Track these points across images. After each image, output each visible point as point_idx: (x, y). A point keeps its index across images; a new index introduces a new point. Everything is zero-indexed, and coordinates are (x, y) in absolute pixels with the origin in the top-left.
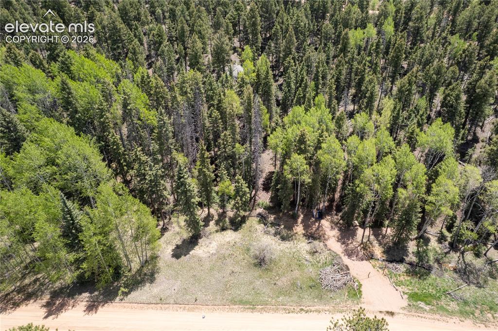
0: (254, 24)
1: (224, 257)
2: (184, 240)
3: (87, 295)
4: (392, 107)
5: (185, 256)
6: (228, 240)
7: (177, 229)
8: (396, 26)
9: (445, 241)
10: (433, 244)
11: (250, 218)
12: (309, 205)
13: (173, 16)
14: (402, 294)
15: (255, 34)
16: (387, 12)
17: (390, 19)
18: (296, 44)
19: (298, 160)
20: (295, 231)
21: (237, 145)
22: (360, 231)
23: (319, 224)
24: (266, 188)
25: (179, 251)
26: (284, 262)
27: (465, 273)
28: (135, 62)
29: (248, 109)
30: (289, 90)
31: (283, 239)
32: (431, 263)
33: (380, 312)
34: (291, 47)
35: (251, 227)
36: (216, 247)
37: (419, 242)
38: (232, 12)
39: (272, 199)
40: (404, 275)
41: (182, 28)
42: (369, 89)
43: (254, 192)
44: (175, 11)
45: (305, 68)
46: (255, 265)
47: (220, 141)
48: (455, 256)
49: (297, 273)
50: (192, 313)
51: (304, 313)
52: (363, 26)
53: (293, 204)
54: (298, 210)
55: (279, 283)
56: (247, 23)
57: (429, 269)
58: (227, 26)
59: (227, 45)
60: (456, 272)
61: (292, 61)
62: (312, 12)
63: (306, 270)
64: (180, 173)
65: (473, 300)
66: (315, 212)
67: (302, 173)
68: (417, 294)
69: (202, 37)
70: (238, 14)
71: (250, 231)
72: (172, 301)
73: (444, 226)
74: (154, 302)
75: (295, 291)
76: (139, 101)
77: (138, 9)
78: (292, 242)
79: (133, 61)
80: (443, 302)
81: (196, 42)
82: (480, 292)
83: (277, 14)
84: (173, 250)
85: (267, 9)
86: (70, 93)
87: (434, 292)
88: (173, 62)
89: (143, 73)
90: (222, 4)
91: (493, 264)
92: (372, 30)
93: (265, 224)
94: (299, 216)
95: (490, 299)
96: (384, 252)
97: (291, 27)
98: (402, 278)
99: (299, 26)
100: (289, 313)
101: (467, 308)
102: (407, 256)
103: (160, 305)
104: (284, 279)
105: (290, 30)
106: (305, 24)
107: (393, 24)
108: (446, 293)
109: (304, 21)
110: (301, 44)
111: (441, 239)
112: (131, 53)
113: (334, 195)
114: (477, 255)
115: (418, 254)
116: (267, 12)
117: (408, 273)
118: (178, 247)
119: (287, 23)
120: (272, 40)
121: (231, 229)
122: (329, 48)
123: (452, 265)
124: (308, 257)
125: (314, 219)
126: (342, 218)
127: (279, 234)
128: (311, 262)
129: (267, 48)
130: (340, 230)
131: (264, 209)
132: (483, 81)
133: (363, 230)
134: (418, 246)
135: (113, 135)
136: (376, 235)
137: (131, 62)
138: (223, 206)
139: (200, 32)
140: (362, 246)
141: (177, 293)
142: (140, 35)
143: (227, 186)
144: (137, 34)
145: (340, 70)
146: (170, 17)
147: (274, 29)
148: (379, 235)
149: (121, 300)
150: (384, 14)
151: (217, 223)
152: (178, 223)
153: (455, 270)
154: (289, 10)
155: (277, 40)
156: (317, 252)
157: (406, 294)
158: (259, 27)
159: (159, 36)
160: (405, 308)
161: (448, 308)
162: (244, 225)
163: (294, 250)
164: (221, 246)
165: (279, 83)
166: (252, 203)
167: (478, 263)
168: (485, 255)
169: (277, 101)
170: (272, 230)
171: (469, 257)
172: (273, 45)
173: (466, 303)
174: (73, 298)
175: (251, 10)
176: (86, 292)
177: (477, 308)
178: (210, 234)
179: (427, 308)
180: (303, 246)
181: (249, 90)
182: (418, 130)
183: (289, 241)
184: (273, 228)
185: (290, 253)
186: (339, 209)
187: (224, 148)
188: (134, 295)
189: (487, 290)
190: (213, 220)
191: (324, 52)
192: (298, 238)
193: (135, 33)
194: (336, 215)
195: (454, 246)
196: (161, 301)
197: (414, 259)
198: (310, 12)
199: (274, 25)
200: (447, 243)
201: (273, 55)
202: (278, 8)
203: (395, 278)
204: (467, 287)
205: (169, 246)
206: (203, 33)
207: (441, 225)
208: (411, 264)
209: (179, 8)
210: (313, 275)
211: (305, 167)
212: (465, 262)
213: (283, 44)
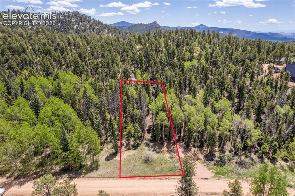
0: (141, 60)
1: (130, 160)
2: (111, 154)
3: (67, 175)
4: (204, 93)
5: (111, 160)
6: (131, 153)
7: (107, 150)
8: (207, 60)
9: (232, 152)
10: (227, 153)
11: (141, 145)
12: (169, 138)
13: (103, 56)
14: (212, 172)
15: (141, 64)
16: (201, 54)
17: (203, 57)
18: (161, 68)
19: (162, 115)
20: (163, 150)
21: (135, 110)
22: (193, 149)
23: (174, 146)
24: (149, 132)
25: (108, 158)
26: (158, 161)
27: (241, 164)
28: (87, 76)
29: (140, 95)
30: (158, 88)
31: (157, 153)
32: (226, 161)
33: (202, 178)
34: (159, 69)
35: (142, 148)
36: (126, 156)
37: (220, 152)
38: (130, 55)
39: (152, 137)
40: (213, 165)
41: (108, 61)
42: (193, 86)
43: (143, 134)
44: (104, 54)
45: (165, 78)
46: (145, 163)
47: (127, 110)
48: (236, 158)
49: (164, 165)
50: (116, 180)
51: (167, 179)
52: (191, 60)
53: (161, 138)
54: (164, 141)
55: (156, 169)
56: (138, 59)
57: (225, 163)
58: (129, 61)
59: (129, 68)
60: (237, 164)
61: (159, 75)
62: (168, 54)
63: (168, 164)
64: (111, 119)
65: (243, 174)
66: (172, 141)
67: (164, 120)
68: (219, 172)
69: (117, 65)
70: (134, 55)
71: (142, 150)
72: (107, 177)
73: (232, 146)
74: (99, 177)
75: (163, 172)
76: (90, 91)
77: (86, 53)
78: (161, 154)
79: (86, 75)
80: (230, 175)
81: (115, 67)
82: (247, 171)
83: (152, 56)
84: (105, 158)
85: (147, 53)
86: (60, 88)
87: (226, 171)
88: (104, 76)
89: (92, 80)
90: (126, 51)
91: (253, 160)
92: (195, 62)
93: (149, 147)
94: (165, 143)
95: (251, 173)
96: (204, 157)
97: (158, 61)
98: (212, 166)
99: (162, 61)
100: (161, 180)
101: (241, 177)
102: (215, 158)
103: (101, 178)
104: (158, 168)
105: (158, 62)
106: (165, 60)
107: (204, 59)
108: (232, 171)
109: (164, 59)
110: (163, 69)
111: (231, 151)
112: (86, 72)
113: (181, 134)
114: (247, 157)
115: (220, 157)
116: (147, 55)
117: (215, 164)
118: (108, 157)
119: (156, 59)
120: (150, 67)
121: (133, 149)
122: (176, 70)
123: (235, 160)
124: (169, 159)
125: (172, 145)
126: (185, 144)
127: (156, 151)
128: (170, 161)
129: (147, 70)
130: (184, 148)
131: (148, 141)
132: (241, 82)
133: (194, 148)
134: (220, 154)
135: (79, 106)
136: (200, 150)
137: (85, 76)
138: (128, 140)
139: (116, 63)
140: (194, 154)
141: (109, 174)
142: (88, 65)
143: (130, 128)
144: (87, 64)
145: (181, 78)
146: (101, 57)
147: (150, 62)
148: (202, 150)
149: (83, 176)
150: (200, 55)
151: (126, 147)
152: (107, 147)
153: (236, 163)
154: (157, 54)
155: (152, 67)
156: (173, 157)
157: (214, 172)
158: (144, 61)
159: (97, 65)
160: (213, 177)
161: (232, 177)
162: (139, 147)
163: (162, 157)
164: (128, 156)
165: (154, 86)
166: (142, 138)
167: (247, 160)
168: (250, 157)
169: (153, 94)
170: (152, 149)
171: (243, 158)
172: (150, 69)
173: (240, 175)
174: (61, 176)
175: (140, 54)
176: (66, 174)
177: (244, 176)
178: (123, 151)
179: (223, 177)
180: (167, 155)
181: (140, 86)
182: (215, 102)
183: (160, 153)
184: (152, 148)
185: (161, 158)
186: (183, 140)
187: (129, 113)
188: (89, 175)
189: (250, 170)
190: (124, 146)
191: (174, 71)
192: (164, 152)
193: (86, 64)
194: (182, 143)
195: (236, 153)
196: (102, 177)
197: (218, 159)
198: (167, 55)
199: (150, 60)
200: (233, 153)
201: (150, 74)
202: (152, 53)
203: (209, 167)
204: (241, 169)
205: (104, 157)
206: (118, 63)
207: (231, 146)
208: (216, 161)
209: (106, 53)
210: (171, 166)
211: (166, 118)
212: (241, 160)
213: (155, 68)
